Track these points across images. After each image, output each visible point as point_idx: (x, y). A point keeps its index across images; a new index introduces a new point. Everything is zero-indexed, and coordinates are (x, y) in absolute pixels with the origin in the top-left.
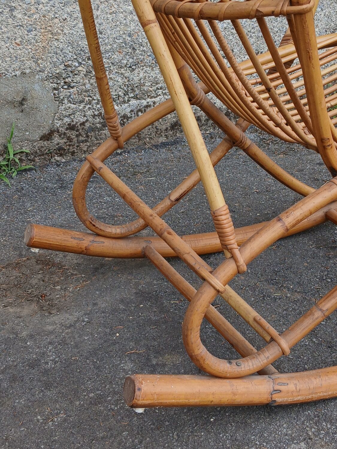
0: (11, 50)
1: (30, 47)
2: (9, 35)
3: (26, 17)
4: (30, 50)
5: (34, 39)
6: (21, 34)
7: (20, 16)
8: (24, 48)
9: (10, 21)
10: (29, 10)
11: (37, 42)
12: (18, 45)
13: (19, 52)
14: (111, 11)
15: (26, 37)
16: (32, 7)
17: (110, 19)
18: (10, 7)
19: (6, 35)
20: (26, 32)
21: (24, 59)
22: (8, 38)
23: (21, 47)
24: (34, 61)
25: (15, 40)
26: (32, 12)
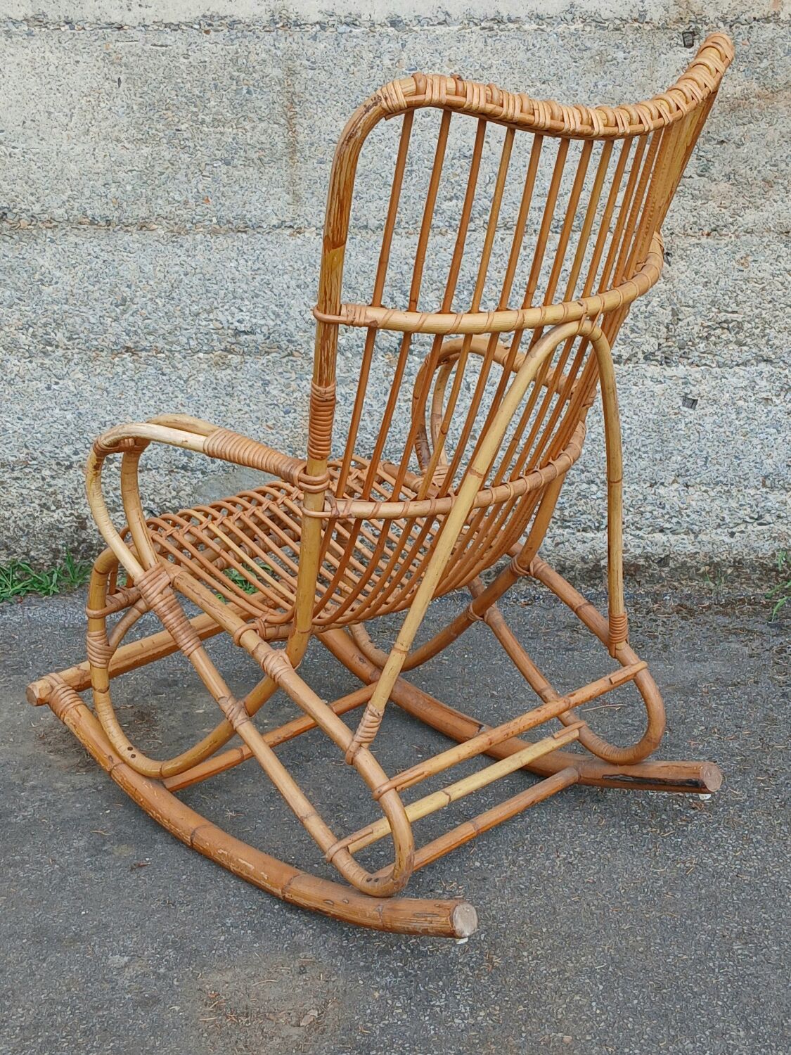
0: (261, 435)
1: (287, 432)
2: (259, 414)
3: (283, 395)
4: (286, 437)
5: (293, 423)
6: (275, 415)
7: (275, 392)
8: (277, 433)
9: (262, 397)
10: (288, 386)
11: (295, 427)
12: (271, 428)
13: (272, 437)
14: (406, 398)
15: (282, 419)
16: (292, 383)
17: (404, 409)
18: (262, 380)
19: (256, 414)
20: (282, 414)
21: (277, 446)
22: (258, 418)
23: (274, 431)
24: (290, 451)
25: (266, 421)
26: (291, 389)
